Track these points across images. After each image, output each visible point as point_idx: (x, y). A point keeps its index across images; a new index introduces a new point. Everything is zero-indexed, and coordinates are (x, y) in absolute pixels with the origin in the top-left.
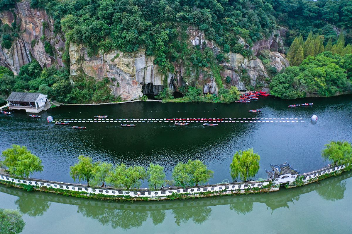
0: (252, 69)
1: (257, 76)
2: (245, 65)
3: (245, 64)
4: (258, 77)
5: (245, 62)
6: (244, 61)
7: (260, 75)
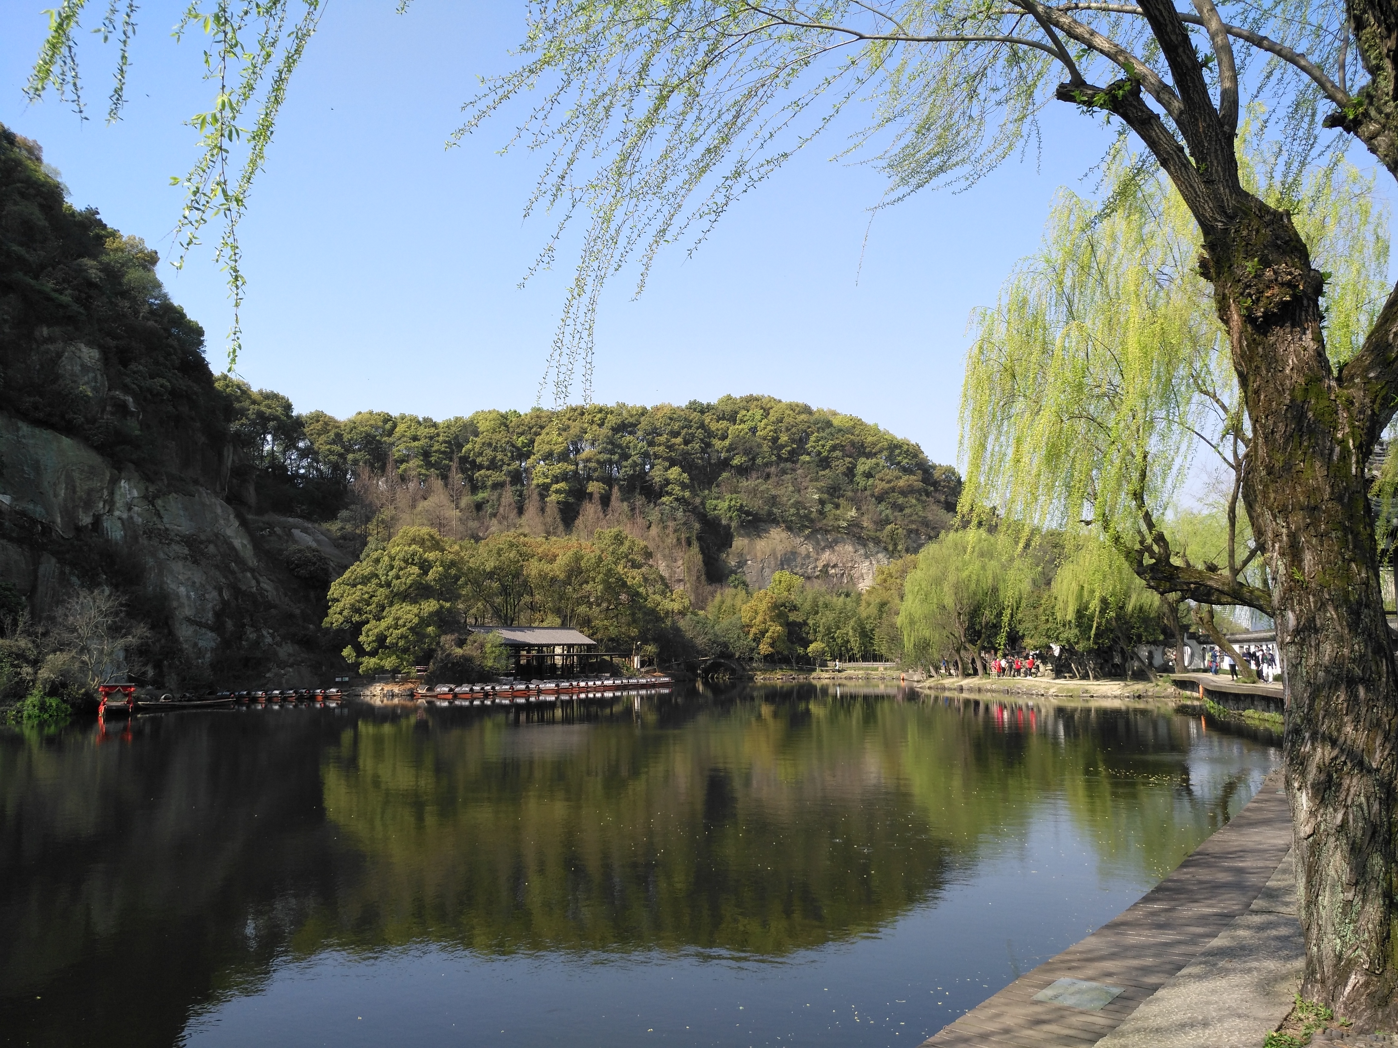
0: (175, 547)
1: (220, 594)
2: (127, 524)
3: (125, 516)
4: (225, 603)
5: (119, 503)
6: (112, 493)
7: (237, 591)
